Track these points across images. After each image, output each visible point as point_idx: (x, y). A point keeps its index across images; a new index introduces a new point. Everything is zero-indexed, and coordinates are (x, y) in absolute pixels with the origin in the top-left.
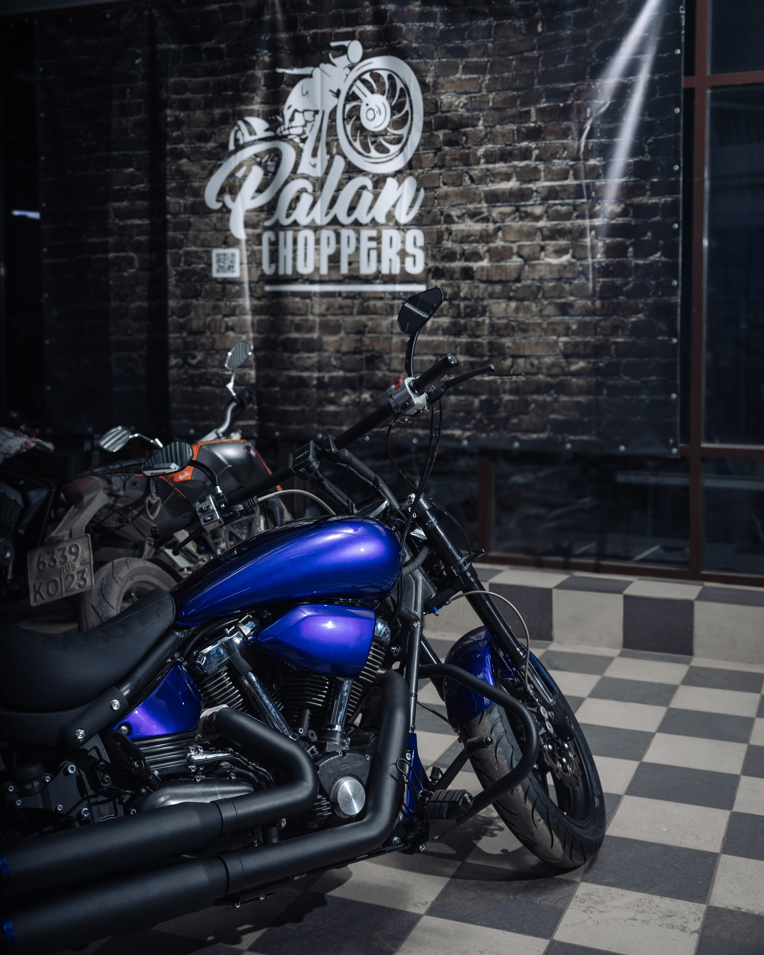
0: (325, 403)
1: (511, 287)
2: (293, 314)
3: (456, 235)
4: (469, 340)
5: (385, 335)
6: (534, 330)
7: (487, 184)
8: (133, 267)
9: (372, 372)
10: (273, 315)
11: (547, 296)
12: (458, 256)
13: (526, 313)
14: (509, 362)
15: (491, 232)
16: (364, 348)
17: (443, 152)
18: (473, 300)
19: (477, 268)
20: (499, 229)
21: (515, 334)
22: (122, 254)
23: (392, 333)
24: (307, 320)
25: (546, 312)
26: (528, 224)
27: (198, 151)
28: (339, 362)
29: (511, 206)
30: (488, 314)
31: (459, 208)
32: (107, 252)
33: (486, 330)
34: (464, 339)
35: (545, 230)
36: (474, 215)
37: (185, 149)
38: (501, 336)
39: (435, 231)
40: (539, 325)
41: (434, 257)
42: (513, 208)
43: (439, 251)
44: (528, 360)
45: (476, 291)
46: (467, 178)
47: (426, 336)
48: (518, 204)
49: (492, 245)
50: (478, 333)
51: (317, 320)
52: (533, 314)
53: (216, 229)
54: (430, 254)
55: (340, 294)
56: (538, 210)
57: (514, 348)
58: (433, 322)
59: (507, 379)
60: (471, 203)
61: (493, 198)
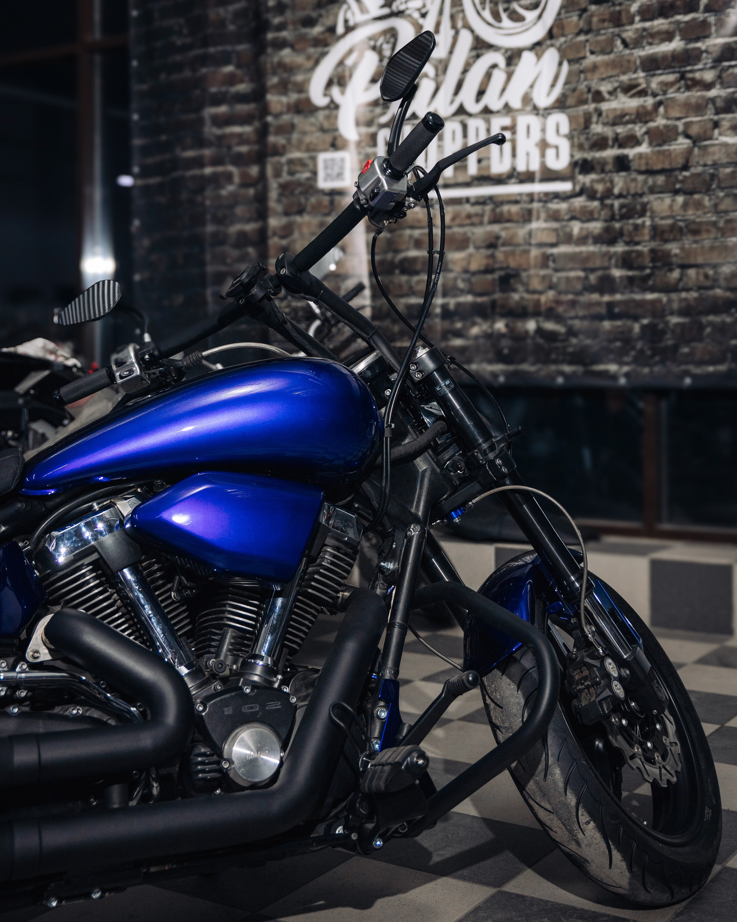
0: (450, 336)
1: (676, 177)
2: (412, 227)
3: (607, 116)
4: (626, 248)
5: (521, 248)
6: (708, 231)
7: (643, 47)
8: (232, 184)
9: (505, 295)
10: (391, 231)
11: (723, 185)
12: (610, 142)
13: (698, 210)
14: (676, 274)
15: (650, 108)
16: (497, 266)
17: (589, 13)
18: (630, 197)
19: (635, 156)
20: (660, 103)
21: (684, 238)
22: (220, 169)
23: (530, 244)
25: (722, 207)
26: (696, 94)
27: (302, 38)
28: (467, 284)
29: (674, 73)
30: (648, 214)
31: (611, 82)
32: (203, 167)
33: (646, 234)
34: (620, 248)
35: (718, 100)
36: (629, 89)
37: (288, 38)
38: (666, 241)
39: (581, 113)
40: (715, 224)
41: (581, 147)
42: (677, 75)
43: (587, 139)
44: (701, 271)
45: (633, 185)
46: (619, 42)
47: (573, 246)
48: (683, 69)
49: (652, 125)
50: (637, 239)
52: (706, 210)
53: (323, 130)
54: (576, 143)
55: (468, 199)
56: (709, 76)
57: (682, 255)
58: (581, 229)
59: (674, 296)
60: (624, 73)
61: (651, 65)
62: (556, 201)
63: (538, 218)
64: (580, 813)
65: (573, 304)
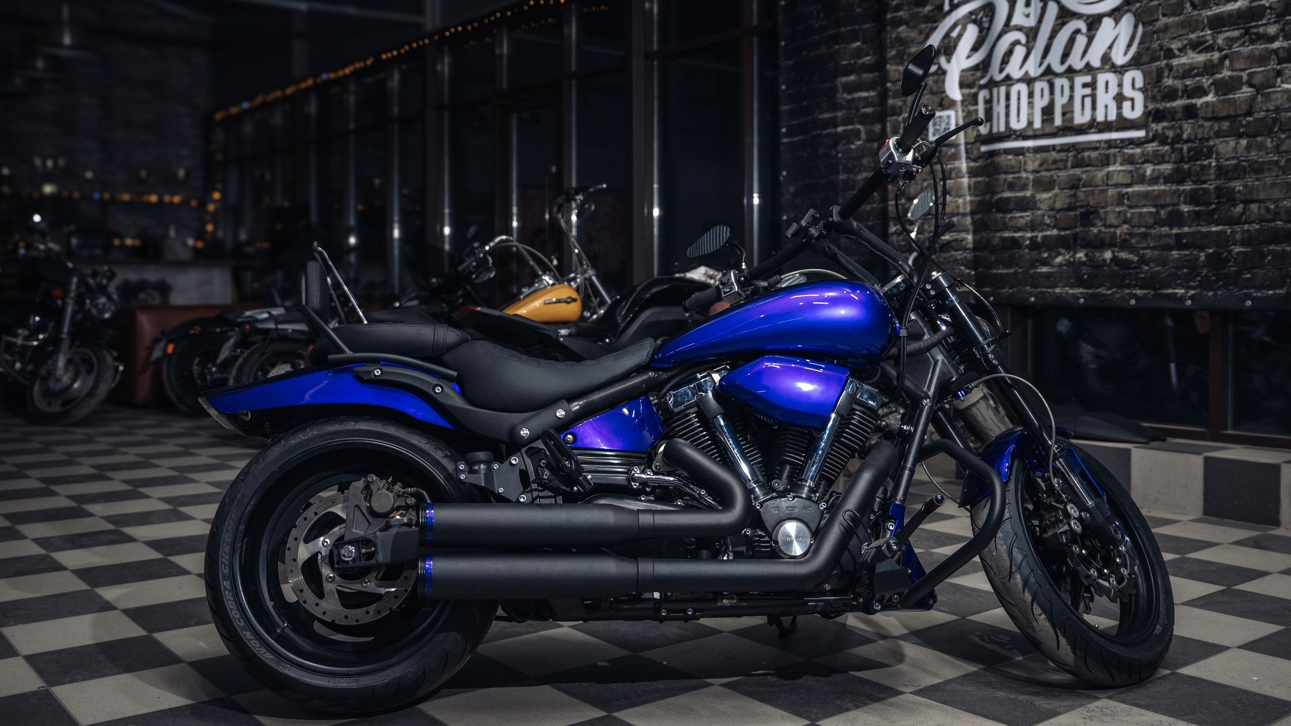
0: (1037, 264)
1: (1240, 122)
2: (1006, 173)
4: (1194, 187)
5: (1100, 188)
6: (1270, 170)
7: (1211, 8)
8: (860, 140)
9: (1086, 229)
10: (988, 176)
11: (1284, 128)
12: (1180, 94)
13: (1260, 151)
14: (1239, 208)
15: (1216, 61)
16: (1078, 204)
18: (1197, 141)
19: (1202, 105)
20: (1226, 57)
21: (1247, 176)
22: (850, 127)
23: (1108, 185)
24: (1020, 178)
25: (1283, 148)
26: (1261, 47)
27: (915, 16)
28: (1053, 220)
29: (1238, 29)
30: (1214, 156)
31: (1180, 40)
32: (836, 126)
33: (1212, 174)
34: (1188, 187)
35: (1281, 51)
36: (1197, 46)
37: (904, 17)
38: (1230, 180)
39: (1154, 68)
40: (1276, 162)
41: (1154, 99)
42: (1242, 31)
43: (1159, 91)
44: (1262, 205)
45: (1200, 130)
47: (1146, 185)
48: (1248, 25)
49: (1218, 76)
50: (1203, 178)
51: (1031, 177)
52: (1269, 151)
53: (933, 92)
54: (1150, 95)
55: (1054, 147)
56: (1272, 30)
57: (1245, 192)
58: (1153, 170)
59: (1237, 228)
60: (1193, 32)
61: (1218, 23)
62: (1131, 146)
63: (1114, 163)
64: (1034, 607)
65: (1145, 236)
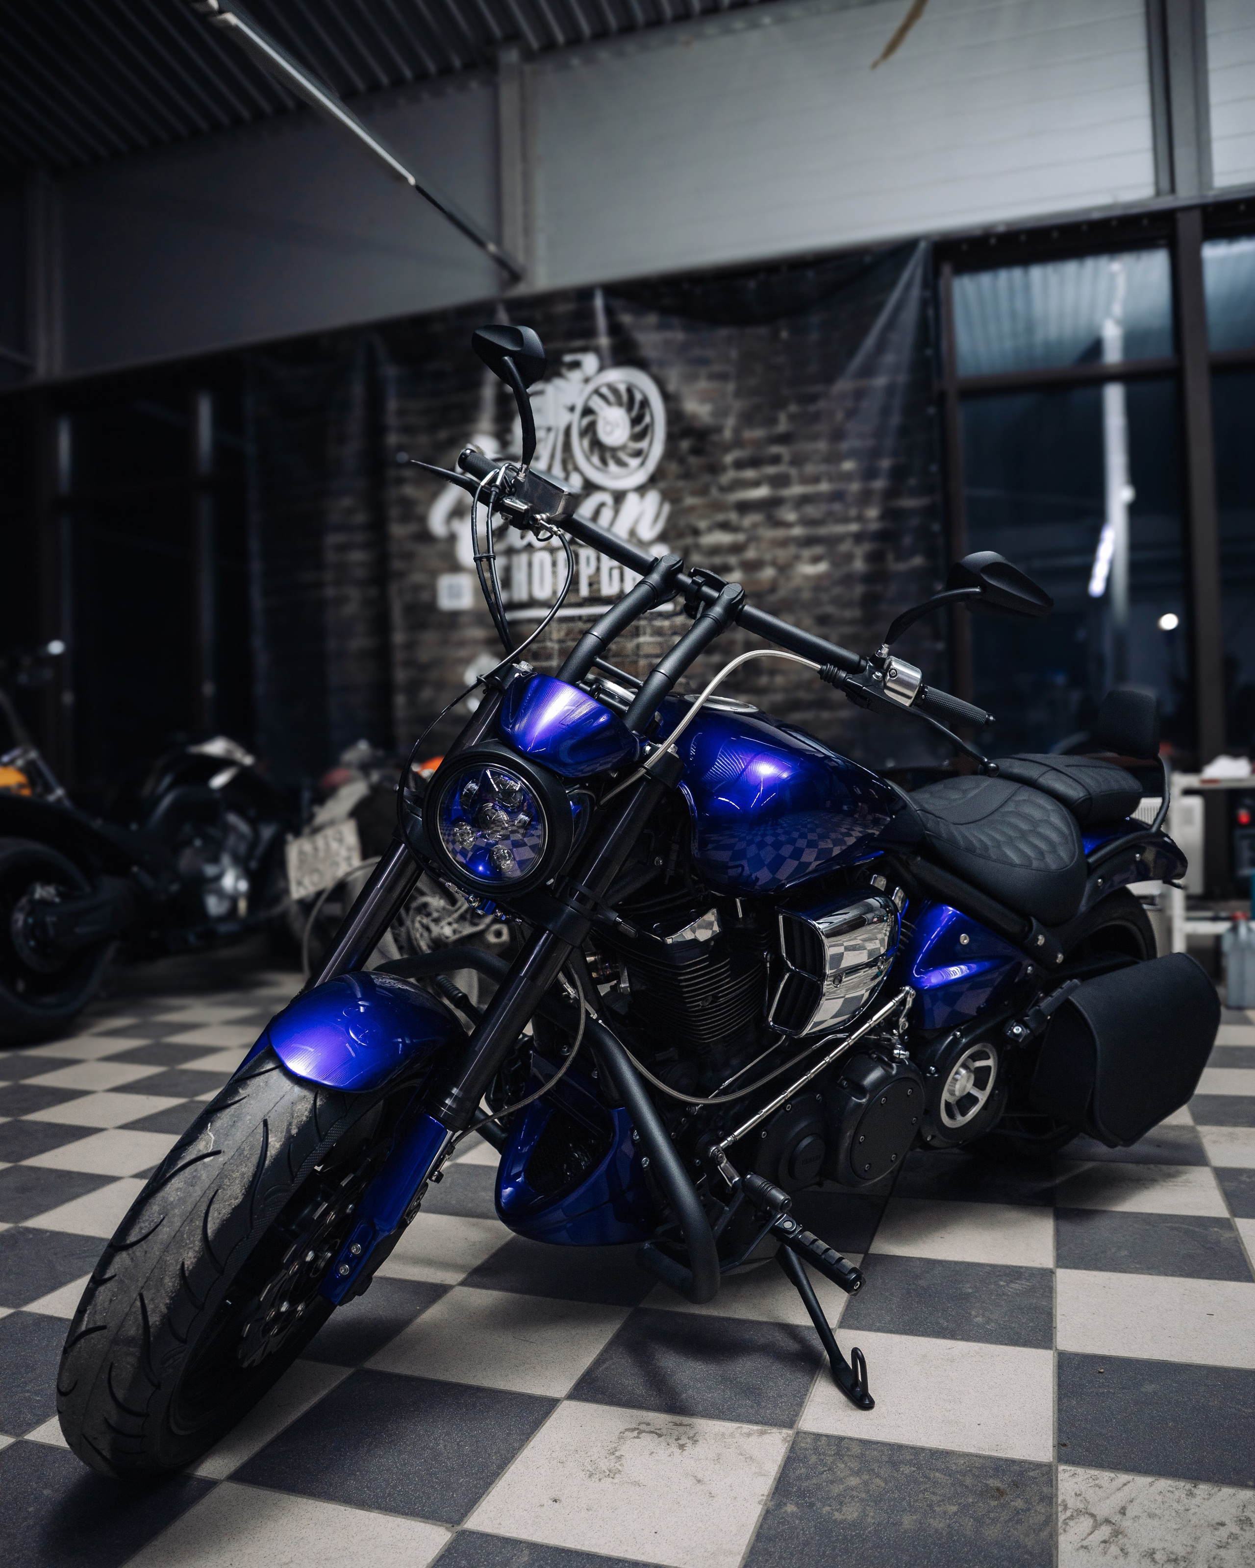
7: (737, 493)
15: (742, 542)
17: (688, 463)
20: (751, 539)
24: (545, 648)
26: (780, 533)
29: (762, 514)
31: (708, 520)
35: (799, 537)
36: (723, 526)
39: (681, 545)
42: (765, 517)
46: (714, 488)
48: (770, 512)
49: (743, 556)
51: (556, 646)
53: (442, 556)
55: (580, 618)
56: (792, 517)
60: (719, 513)
61: (744, 507)
62: (659, 618)
63: (645, 634)
